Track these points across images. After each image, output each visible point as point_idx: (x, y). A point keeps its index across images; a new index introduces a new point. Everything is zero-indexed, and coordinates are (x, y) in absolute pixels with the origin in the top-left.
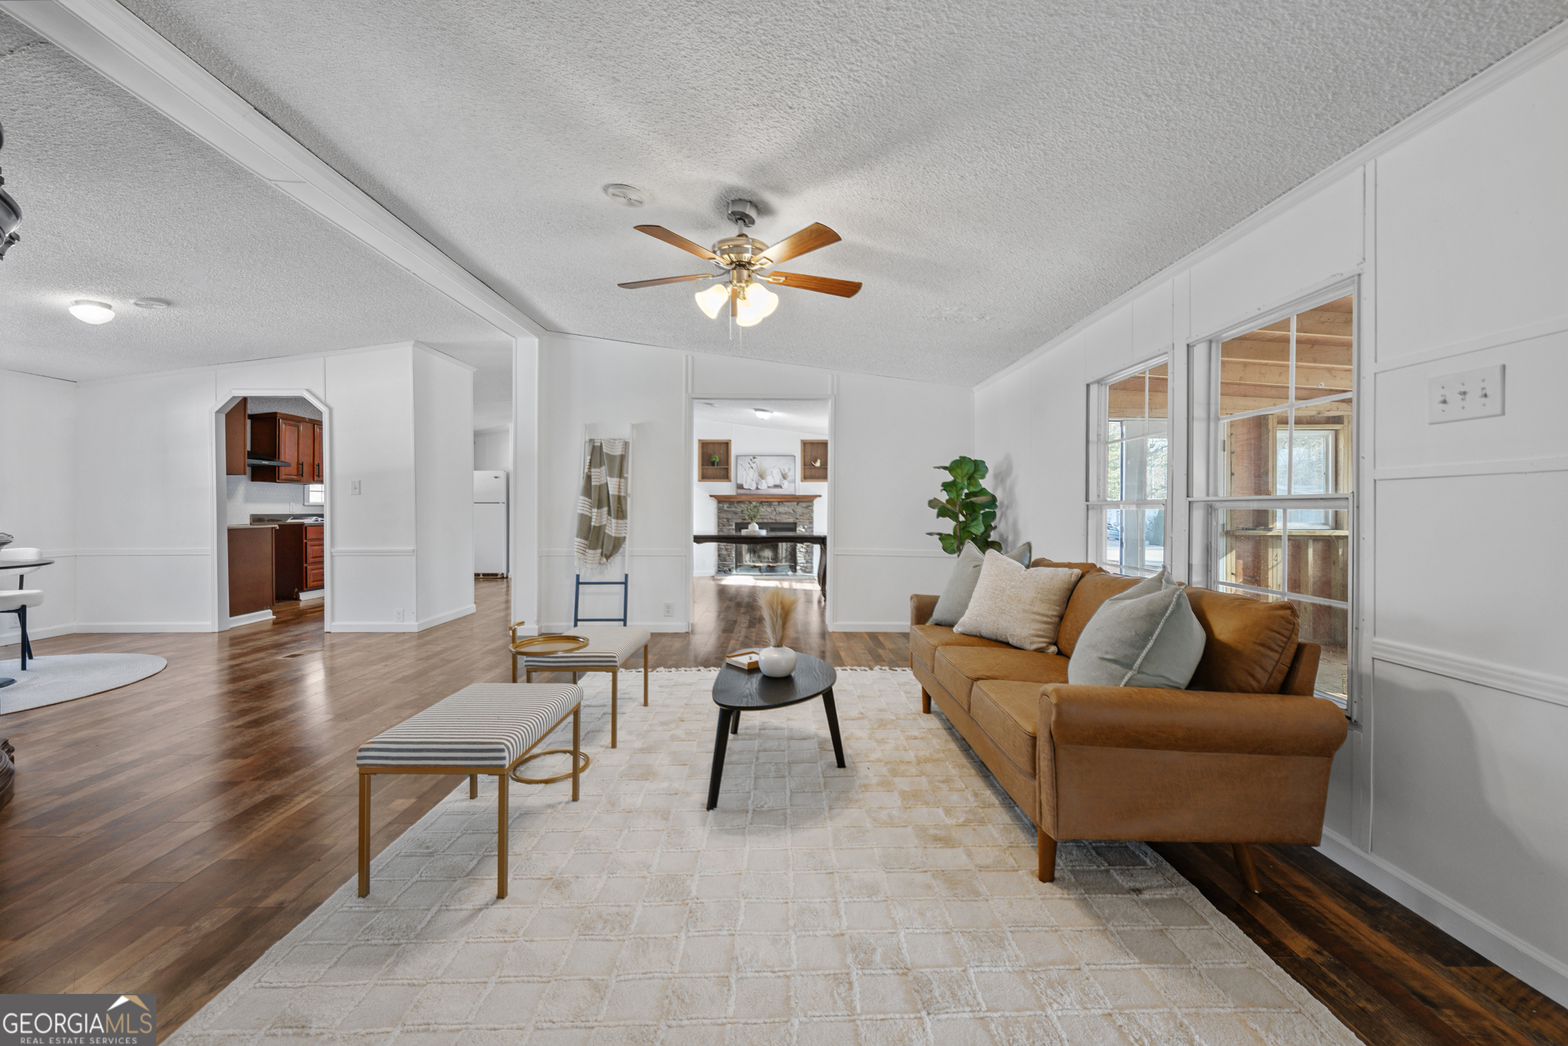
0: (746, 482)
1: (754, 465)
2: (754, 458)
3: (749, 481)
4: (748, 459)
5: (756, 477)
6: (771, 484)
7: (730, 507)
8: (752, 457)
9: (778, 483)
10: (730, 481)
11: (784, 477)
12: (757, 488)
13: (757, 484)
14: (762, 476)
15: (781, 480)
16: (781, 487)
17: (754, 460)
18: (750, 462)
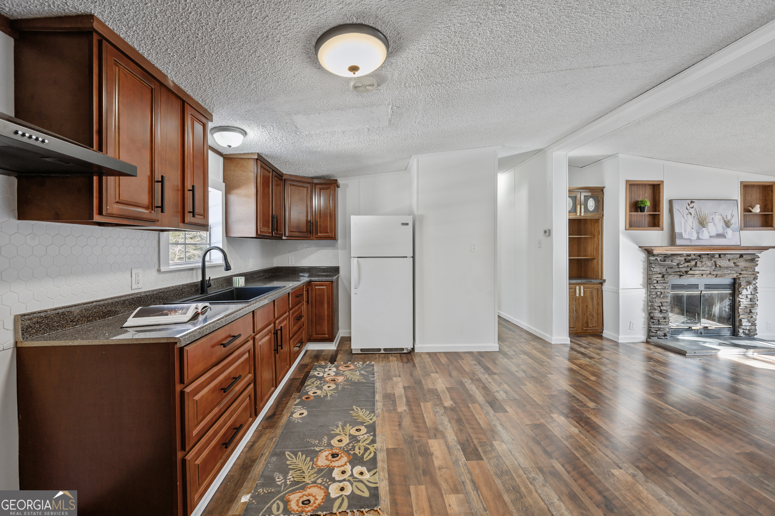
0: (685, 231)
1: (692, 211)
2: (692, 202)
3: (689, 229)
4: (685, 204)
5: (696, 224)
6: (714, 233)
7: (665, 261)
8: (689, 202)
9: (720, 231)
10: (663, 230)
11: (727, 224)
12: (698, 238)
13: (698, 233)
14: (702, 223)
15: (724, 229)
16: (725, 237)
17: (692, 205)
18: (688, 207)
